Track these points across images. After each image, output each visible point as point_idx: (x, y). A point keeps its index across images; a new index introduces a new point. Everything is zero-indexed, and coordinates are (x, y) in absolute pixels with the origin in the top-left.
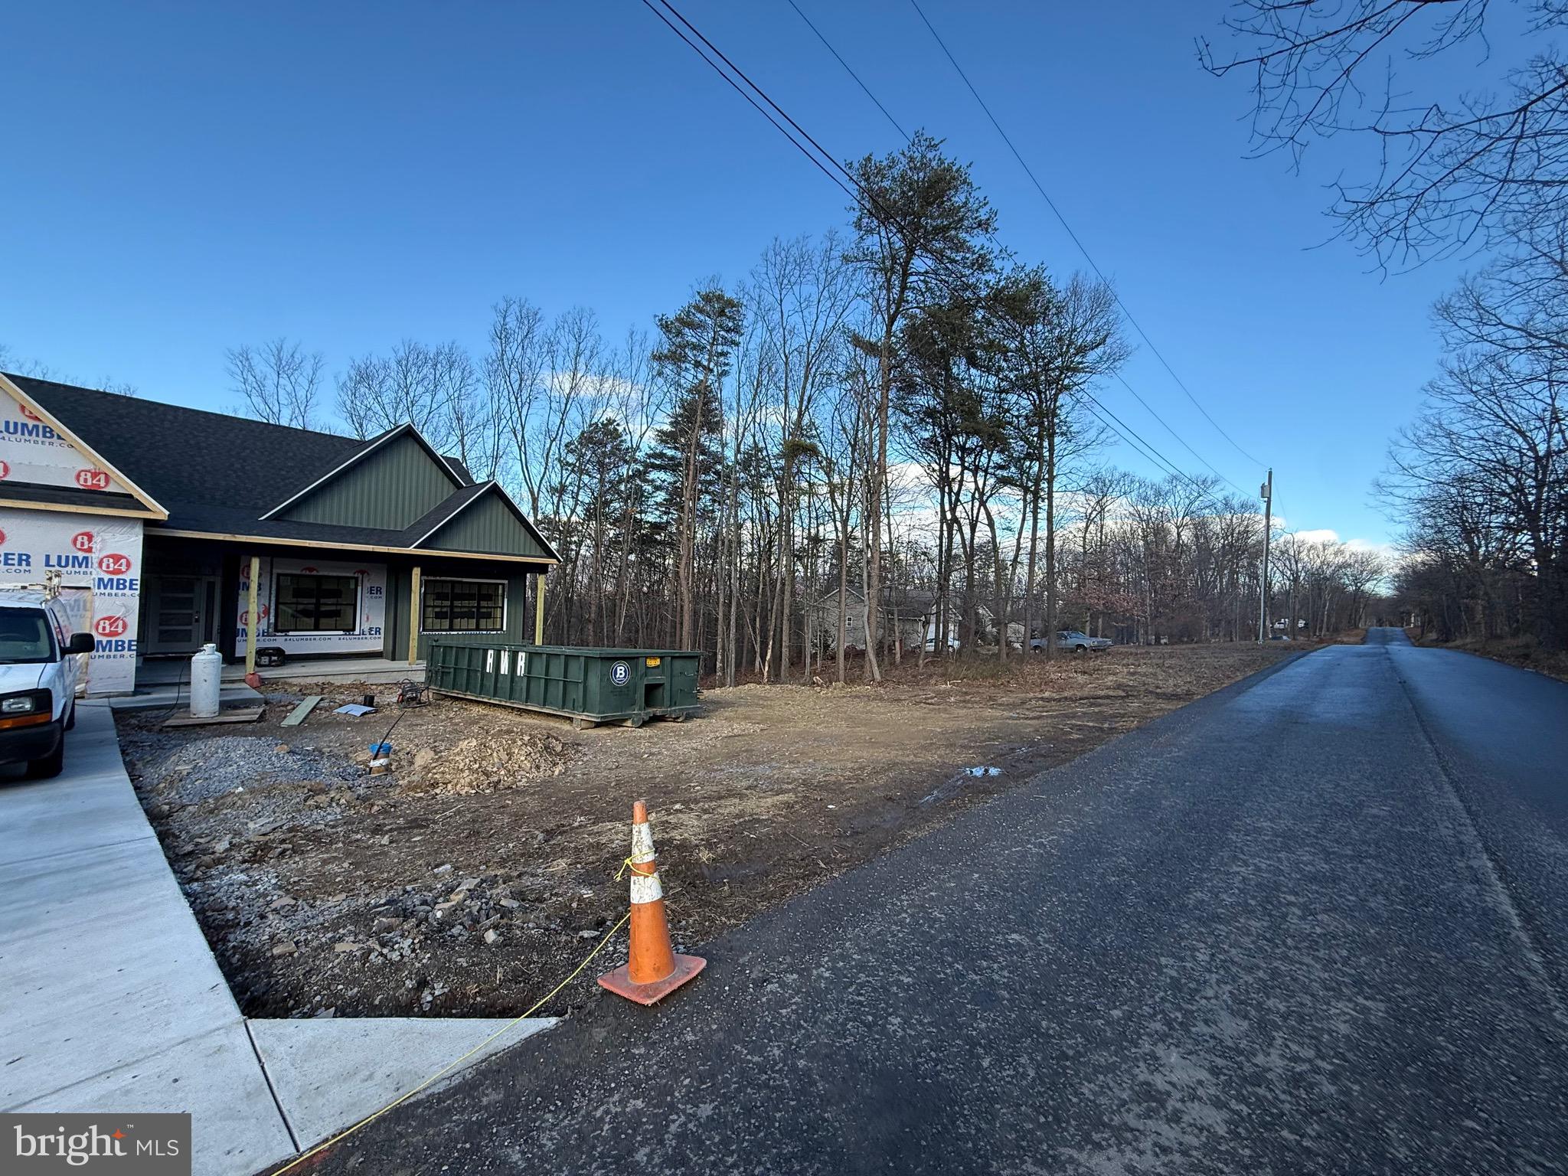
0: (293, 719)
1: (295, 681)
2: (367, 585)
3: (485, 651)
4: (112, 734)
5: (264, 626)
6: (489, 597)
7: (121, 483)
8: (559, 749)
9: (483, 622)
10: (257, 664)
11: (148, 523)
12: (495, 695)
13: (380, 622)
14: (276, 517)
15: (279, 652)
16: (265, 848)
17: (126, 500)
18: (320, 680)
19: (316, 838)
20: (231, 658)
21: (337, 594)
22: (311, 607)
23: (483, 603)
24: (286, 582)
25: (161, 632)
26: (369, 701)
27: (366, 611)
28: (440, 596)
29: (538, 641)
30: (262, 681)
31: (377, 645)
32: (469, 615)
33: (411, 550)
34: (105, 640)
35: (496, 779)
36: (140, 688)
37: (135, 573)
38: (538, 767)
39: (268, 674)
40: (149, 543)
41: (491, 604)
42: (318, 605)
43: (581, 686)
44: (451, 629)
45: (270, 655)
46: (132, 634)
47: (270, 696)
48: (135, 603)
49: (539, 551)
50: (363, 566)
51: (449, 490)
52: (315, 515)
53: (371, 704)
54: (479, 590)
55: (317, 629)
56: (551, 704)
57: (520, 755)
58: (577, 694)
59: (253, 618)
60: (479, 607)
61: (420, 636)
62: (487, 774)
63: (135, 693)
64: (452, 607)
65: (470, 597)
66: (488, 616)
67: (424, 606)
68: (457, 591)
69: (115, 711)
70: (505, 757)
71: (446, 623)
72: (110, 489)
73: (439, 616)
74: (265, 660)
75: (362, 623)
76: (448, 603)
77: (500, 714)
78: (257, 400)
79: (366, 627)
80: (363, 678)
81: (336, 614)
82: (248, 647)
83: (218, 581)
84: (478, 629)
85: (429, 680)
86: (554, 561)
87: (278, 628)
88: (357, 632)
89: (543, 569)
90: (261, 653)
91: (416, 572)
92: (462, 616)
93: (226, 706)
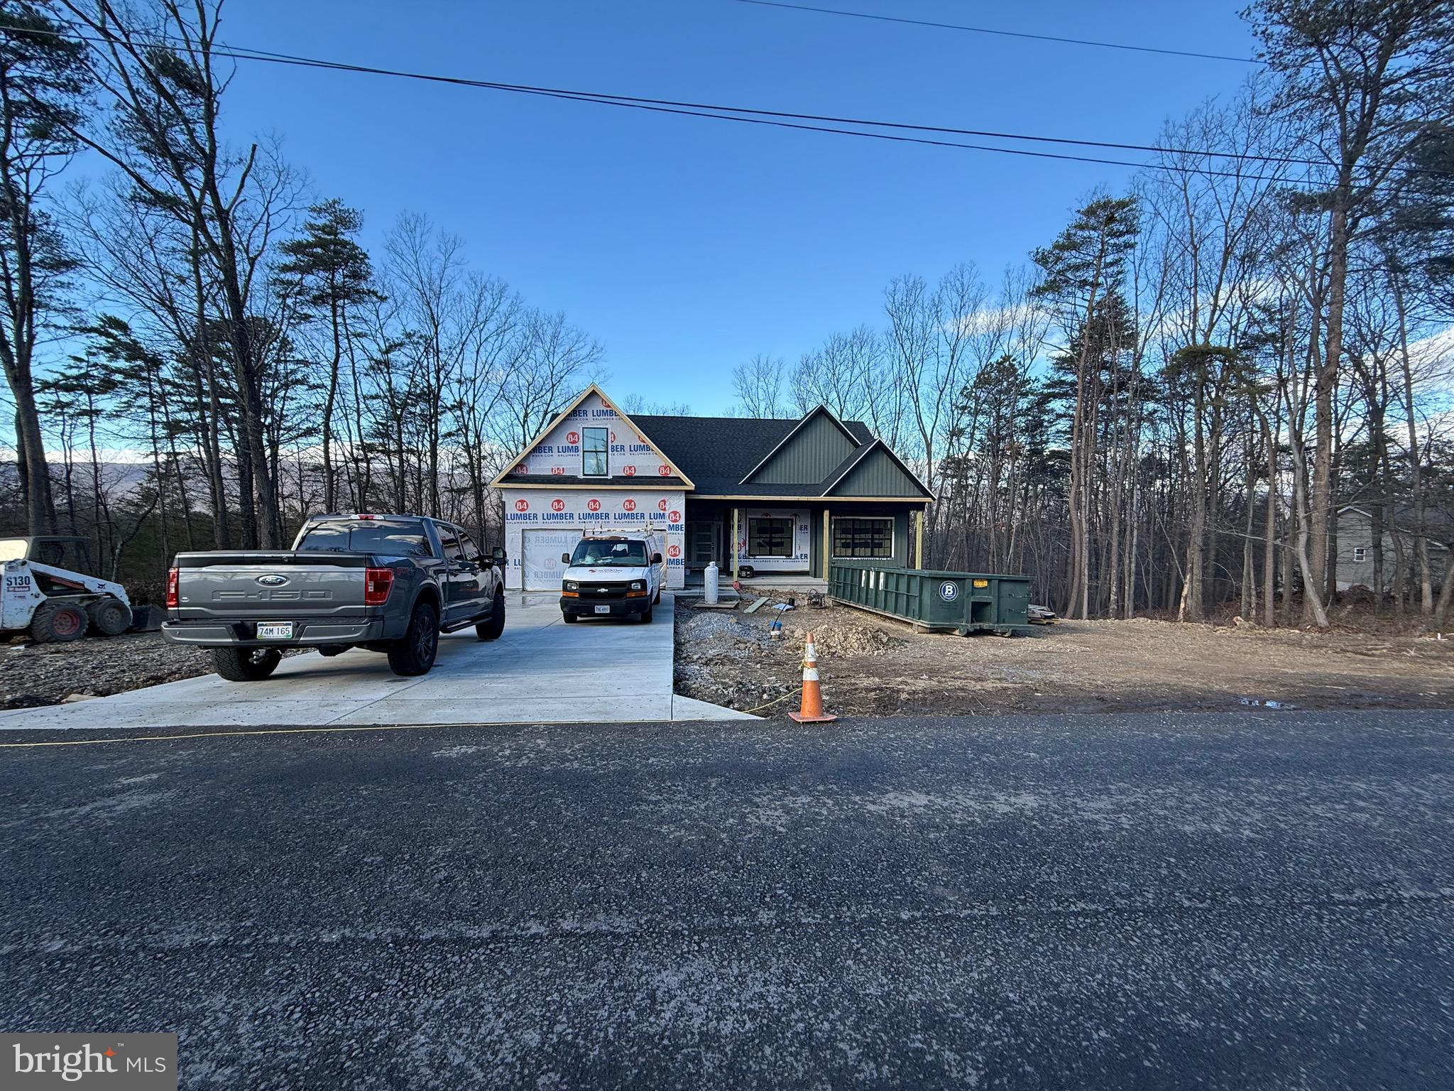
0: (751, 609)
1: (758, 588)
2: (799, 524)
3: (861, 572)
5: (743, 552)
6: (880, 531)
7: (676, 472)
9: (876, 550)
10: (739, 576)
11: (687, 492)
12: (866, 604)
13: (807, 550)
14: (748, 482)
15: (750, 568)
17: (678, 481)
18: (770, 588)
20: (725, 571)
21: (781, 531)
22: (767, 540)
23: (876, 536)
24: (754, 523)
25: (698, 555)
26: (792, 602)
27: (798, 542)
28: (845, 531)
29: (918, 566)
30: (741, 586)
31: (805, 566)
32: (865, 545)
33: (822, 498)
34: (671, 558)
36: (687, 586)
37: (682, 522)
38: (864, 648)
39: (744, 582)
40: (688, 503)
41: (881, 536)
42: (771, 538)
44: (853, 556)
45: (746, 571)
46: (682, 556)
47: (743, 595)
48: (683, 538)
49: (917, 491)
50: (795, 511)
52: (767, 479)
53: (794, 605)
54: (873, 525)
55: (771, 554)
56: (899, 612)
57: (852, 639)
58: (915, 605)
59: (736, 547)
60: (873, 539)
61: (830, 561)
62: (829, 647)
63: (685, 589)
64: (853, 539)
65: (866, 531)
66: (880, 546)
67: (834, 538)
68: (857, 526)
69: (676, 597)
70: (842, 638)
71: (849, 551)
72: (672, 475)
73: (845, 546)
74: (744, 574)
75: (797, 551)
76: (850, 536)
77: (870, 618)
79: (798, 553)
80: (795, 588)
81: (780, 544)
82: (735, 566)
83: (722, 524)
84: (872, 556)
85: (829, 591)
86: (929, 499)
87: (751, 554)
88: (793, 557)
89: (920, 507)
90: (742, 568)
91: (827, 513)
92: (860, 546)
93: (722, 599)
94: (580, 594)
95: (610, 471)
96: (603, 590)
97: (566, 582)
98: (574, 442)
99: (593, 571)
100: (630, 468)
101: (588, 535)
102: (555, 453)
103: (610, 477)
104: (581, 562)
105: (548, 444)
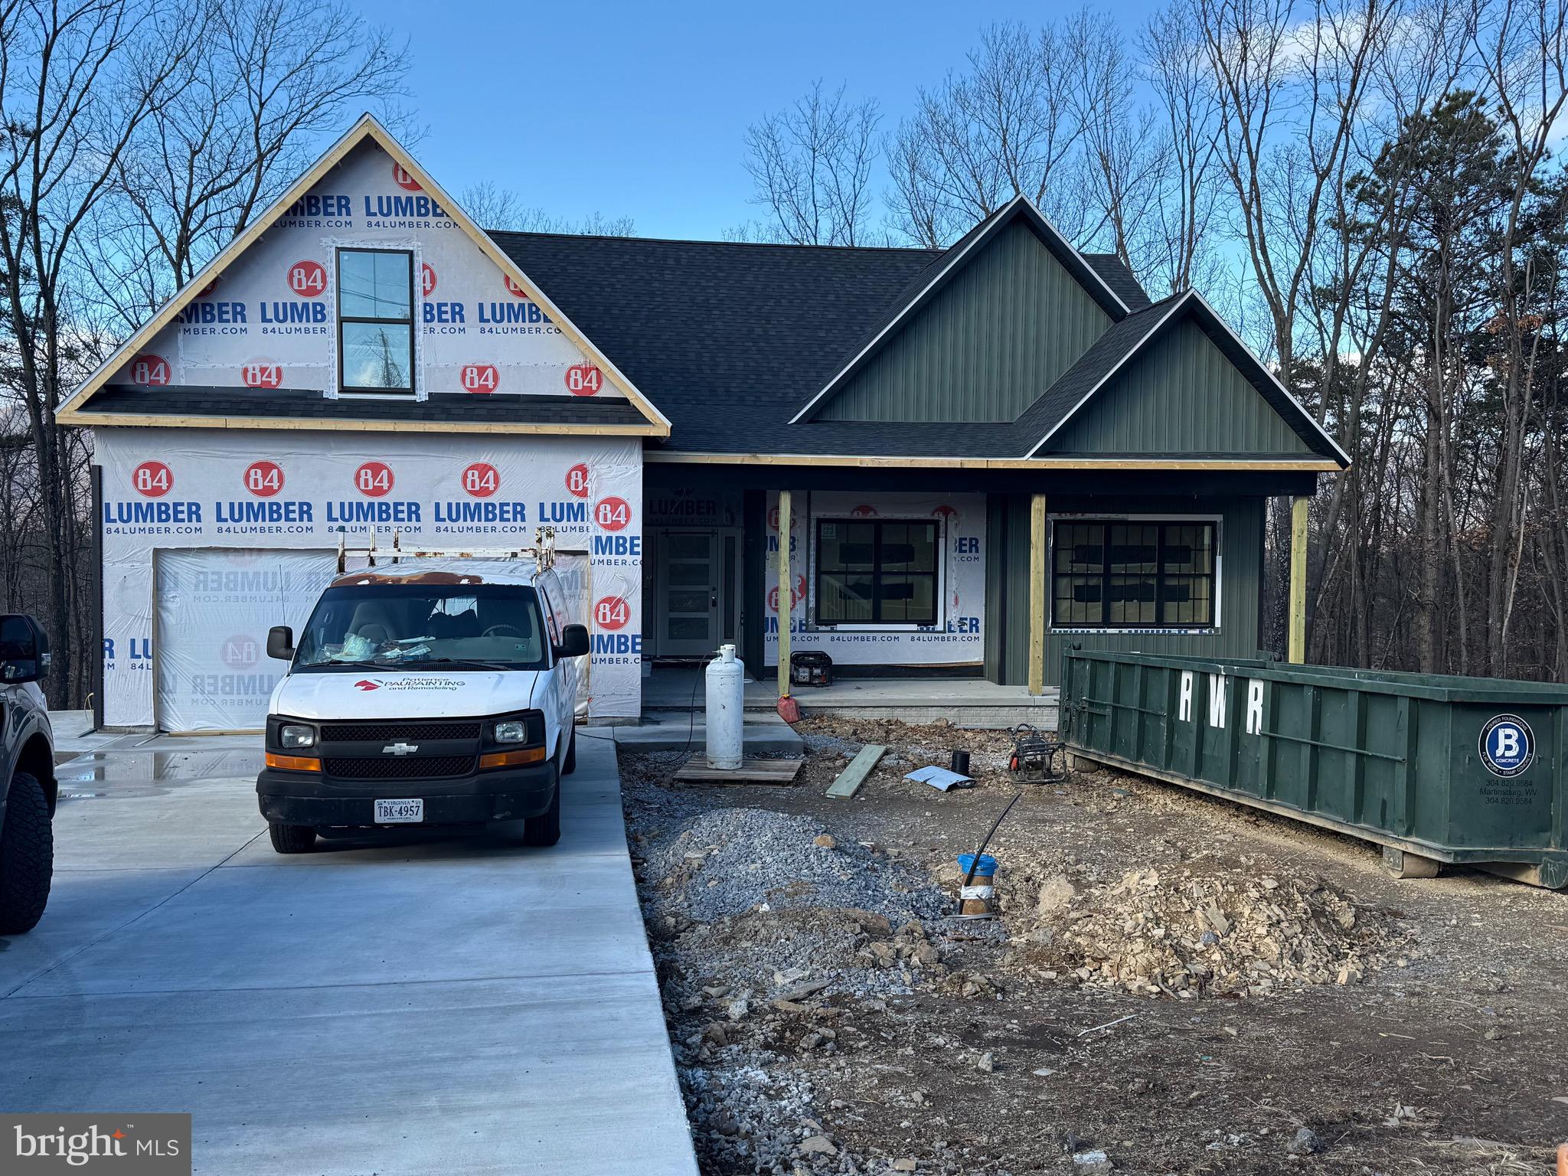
0: (845, 785)
1: (847, 714)
2: (954, 535)
3: (1176, 673)
4: (614, 785)
5: (800, 614)
6: (1183, 554)
7: (616, 384)
8: (1347, 919)
9: (1171, 607)
10: (794, 681)
11: (650, 444)
12: (1198, 772)
13: (976, 609)
14: (812, 418)
15: (822, 659)
16: (794, 1025)
17: (621, 410)
18: (883, 715)
19: (870, 1024)
20: (757, 670)
21: (906, 553)
22: (867, 580)
23: (1171, 568)
24: (830, 533)
25: (672, 622)
26: (961, 763)
27: (953, 584)
28: (1085, 554)
29: (1296, 652)
30: (802, 712)
31: (973, 652)
32: (1140, 594)
33: (1027, 461)
34: (606, 633)
35: (1201, 968)
36: (650, 711)
37: (634, 528)
38: (1297, 957)
39: (811, 698)
40: (651, 473)
41: (1186, 568)
42: (877, 574)
43: (1402, 771)
44: (1107, 622)
45: (810, 666)
46: (634, 627)
47: (811, 739)
48: (636, 574)
49: (1291, 439)
50: (946, 498)
51: (1097, 323)
52: (866, 409)
53: (964, 771)
54: (1162, 537)
55: (877, 620)
56: (1328, 806)
57: (1256, 920)
58: (1390, 788)
59: (785, 598)
60: (1161, 575)
61: (1048, 636)
62: (1179, 951)
63: (643, 720)
64: (1107, 575)
65: (1139, 554)
66: (1181, 595)
67: (1054, 574)
68: (1118, 541)
69: (622, 749)
70: (1222, 924)
71: (1096, 610)
72: (604, 392)
73: (1083, 595)
74: (804, 674)
75: (949, 612)
76: (1099, 568)
77: (1214, 818)
78: (786, 211)
79: (953, 616)
80: (951, 716)
81: (905, 592)
82: (780, 649)
83: (738, 534)
84: (1160, 623)
85: (1066, 727)
86: (1330, 464)
87: (822, 619)
88: (940, 627)
89: (1303, 484)
90: (798, 660)
91: (1038, 504)
92: (1128, 594)
93: (754, 752)
94: (326, 762)
95: (421, 379)
96: (401, 748)
97: (277, 724)
98: (312, 291)
99: (368, 686)
100: (482, 370)
101: (352, 570)
102: (254, 324)
103: (421, 396)
104: (328, 654)
105: (229, 297)
